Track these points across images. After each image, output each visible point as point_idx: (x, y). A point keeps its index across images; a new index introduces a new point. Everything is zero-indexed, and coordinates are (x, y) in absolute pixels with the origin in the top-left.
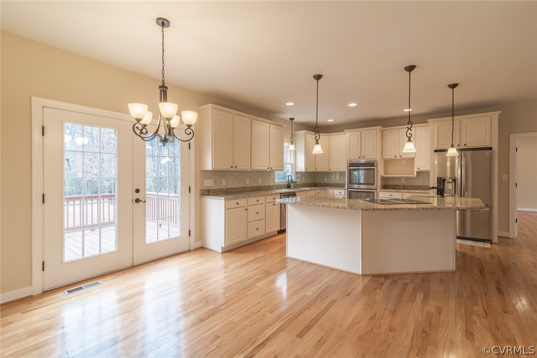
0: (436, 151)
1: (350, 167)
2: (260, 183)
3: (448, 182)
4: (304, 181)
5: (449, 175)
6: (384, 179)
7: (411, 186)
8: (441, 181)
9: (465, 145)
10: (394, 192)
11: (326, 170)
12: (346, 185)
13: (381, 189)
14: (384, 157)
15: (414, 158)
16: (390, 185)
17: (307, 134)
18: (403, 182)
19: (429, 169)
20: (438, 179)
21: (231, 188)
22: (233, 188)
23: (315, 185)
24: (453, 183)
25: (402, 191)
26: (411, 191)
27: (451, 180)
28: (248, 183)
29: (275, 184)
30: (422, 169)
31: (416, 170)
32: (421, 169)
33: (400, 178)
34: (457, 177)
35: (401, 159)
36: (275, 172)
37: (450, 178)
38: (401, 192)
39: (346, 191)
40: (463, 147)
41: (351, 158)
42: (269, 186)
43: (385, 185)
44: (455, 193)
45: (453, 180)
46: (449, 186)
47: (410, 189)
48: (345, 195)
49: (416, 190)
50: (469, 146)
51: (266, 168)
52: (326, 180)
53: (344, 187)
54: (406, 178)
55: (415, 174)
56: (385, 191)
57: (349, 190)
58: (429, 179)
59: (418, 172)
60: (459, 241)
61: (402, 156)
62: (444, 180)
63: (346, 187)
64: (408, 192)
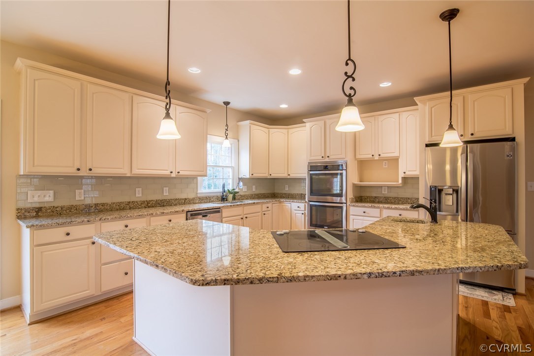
0: (427, 146)
1: (310, 171)
2: (166, 194)
3: (446, 194)
4: (254, 190)
5: (448, 182)
6: (356, 187)
7: (395, 198)
8: (436, 193)
9: (472, 134)
10: (369, 207)
11: (285, 175)
12: (307, 196)
13: (352, 202)
14: (358, 156)
15: (399, 157)
16: (368, 197)
17: (252, 126)
18: (385, 192)
19: (418, 174)
20: (431, 188)
21: (96, 205)
22: (103, 205)
23: (274, 196)
24: (455, 195)
25: (381, 205)
26: (393, 206)
27: (451, 191)
28: (139, 195)
29: (199, 195)
30: (409, 173)
31: (401, 175)
32: (407, 173)
33: (381, 187)
34: (460, 185)
35: (382, 160)
36: (199, 178)
37: (450, 187)
38: (378, 208)
39: (307, 205)
40: (469, 138)
41: (313, 158)
42: (186, 199)
43: (361, 197)
44: (457, 211)
45: (453, 190)
46: (448, 200)
47: (394, 203)
48: (305, 210)
49: (403, 204)
50: (479, 136)
51: (168, 173)
52: (287, 189)
53: (304, 198)
54: (389, 187)
55: (400, 181)
56: (357, 206)
57: (311, 203)
58: (419, 188)
59: (404, 179)
60: (463, 290)
61: (382, 155)
62: (440, 191)
63: (307, 200)
64: (388, 208)
